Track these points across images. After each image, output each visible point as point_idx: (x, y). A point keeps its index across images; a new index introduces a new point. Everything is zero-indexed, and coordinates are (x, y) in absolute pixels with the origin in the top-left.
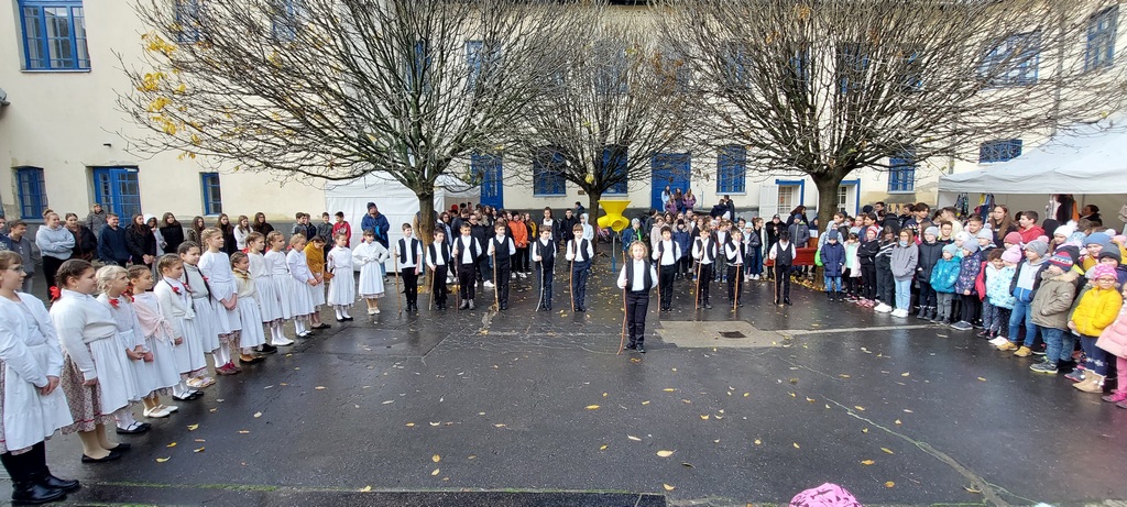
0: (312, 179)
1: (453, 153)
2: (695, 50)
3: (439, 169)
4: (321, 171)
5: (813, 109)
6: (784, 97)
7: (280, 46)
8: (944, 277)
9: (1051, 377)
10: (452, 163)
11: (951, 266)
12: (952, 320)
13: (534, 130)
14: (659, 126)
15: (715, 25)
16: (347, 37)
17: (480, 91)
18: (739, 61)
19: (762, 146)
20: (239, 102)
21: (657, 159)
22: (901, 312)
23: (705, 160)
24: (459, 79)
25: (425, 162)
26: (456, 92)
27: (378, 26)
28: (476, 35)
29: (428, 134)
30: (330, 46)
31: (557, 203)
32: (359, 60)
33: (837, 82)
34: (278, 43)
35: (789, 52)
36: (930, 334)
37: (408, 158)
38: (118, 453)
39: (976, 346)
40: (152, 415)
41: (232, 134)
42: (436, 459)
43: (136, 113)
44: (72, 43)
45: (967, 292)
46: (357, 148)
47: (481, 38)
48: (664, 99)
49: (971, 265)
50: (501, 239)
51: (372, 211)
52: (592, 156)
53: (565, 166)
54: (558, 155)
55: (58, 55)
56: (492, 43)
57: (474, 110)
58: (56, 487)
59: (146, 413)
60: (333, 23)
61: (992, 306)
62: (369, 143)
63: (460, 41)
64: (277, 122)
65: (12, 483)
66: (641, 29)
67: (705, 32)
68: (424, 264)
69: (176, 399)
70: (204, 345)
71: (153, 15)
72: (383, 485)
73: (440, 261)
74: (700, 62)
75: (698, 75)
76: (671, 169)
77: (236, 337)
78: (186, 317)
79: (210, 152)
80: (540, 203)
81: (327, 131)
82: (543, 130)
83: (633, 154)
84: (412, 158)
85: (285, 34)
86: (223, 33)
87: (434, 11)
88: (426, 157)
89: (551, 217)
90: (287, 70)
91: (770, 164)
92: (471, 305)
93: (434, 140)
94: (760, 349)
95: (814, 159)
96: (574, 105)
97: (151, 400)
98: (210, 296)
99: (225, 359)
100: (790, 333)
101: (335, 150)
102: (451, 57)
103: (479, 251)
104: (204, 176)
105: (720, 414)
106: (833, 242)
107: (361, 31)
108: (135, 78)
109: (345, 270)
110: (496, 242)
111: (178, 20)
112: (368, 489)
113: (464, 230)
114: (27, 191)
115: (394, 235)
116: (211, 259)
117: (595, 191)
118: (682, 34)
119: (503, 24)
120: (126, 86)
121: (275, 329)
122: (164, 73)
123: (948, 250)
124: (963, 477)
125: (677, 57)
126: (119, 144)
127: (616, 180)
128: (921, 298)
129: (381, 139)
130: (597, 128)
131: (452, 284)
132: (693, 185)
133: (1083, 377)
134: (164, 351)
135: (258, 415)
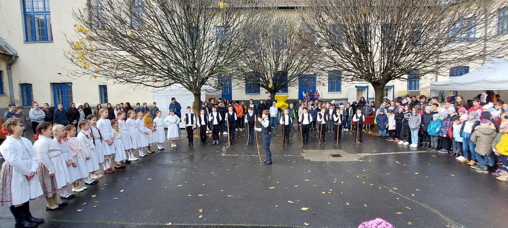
0: (147, 87)
1: (210, 75)
2: (317, 28)
3: (203, 82)
4: (151, 83)
5: (371, 53)
6: (358, 49)
7: (134, 29)
8: (433, 129)
9: (485, 174)
10: (209, 79)
11: (436, 124)
12: (438, 148)
13: (245, 65)
14: (301, 62)
15: (325, 17)
16: (163, 25)
17: (221, 47)
18: (337, 33)
19: (348, 70)
20: (116, 54)
21: (301, 77)
22: (414, 145)
23: (323, 77)
24: (212, 42)
25: (197, 79)
26: (210, 48)
27: (176, 20)
28: (220, 23)
29: (198, 67)
30: (156, 29)
31: (256, 97)
32: (168, 35)
33: (382, 41)
34: (133, 28)
35: (359, 28)
36: (427, 155)
37: (189, 78)
38: (62, 207)
39: (450, 160)
40: (76, 191)
41: (113, 68)
42: (201, 211)
43: (71, 59)
44: (45, 31)
45: (445, 136)
46: (167, 73)
47: (222, 25)
48: (303, 50)
49: (446, 123)
50: (231, 113)
51: (174, 101)
52: (271, 76)
53: (259, 80)
54: (256, 76)
55: (40, 35)
56: (226, 27)
57: (218, 56)
58: (34, 222)
59: (73, 190)
60: (157, 19)
61: (457, 142)
62: (173, 71)
63: (212, 26)
64: (133, 62)
65: (15, 220)
66: (292, 20)
67: (321, 20)
68: (196, 125)
69: (86, 184)
70: (99, 159)
71: (80, 17)
72: (177, 222)
73: (203, 123)
74: (319, 33)
75: (319, 39)
76: (307, 81)
77: (113, 156)
78: (91, 148)
79: (103, 76)
80: (248, 97)
81: (154, 66)
82: (249, 65)
83: (290, 75)
84: (191, 78)
85: (136, 24)
86: (110, 24)
87: (200, 13)
88: (197, 77)
89: (253, 103)
90: (137, 40)
91: (353, 78)
92: (217, 143)
93: (201, 69)
94: (349, 162)
95: (372, 76)
96: (263, 53)
97: (75, 184)
98: (101, 138)
99: (108, 167)
100: (363, 155)
101: (157, 74)
102: (208, 33)
103: (221, 119)
104: (100, 87)
105: (330, 191)
106: (382, 113)
107: (169, 22)
108: (72, 44)
109: (161, 127)
110: (229, 114)
111: (90, 19)
112: (170, 224)
113: (214, 109)
114: (25, 94)
115: (183, 112)
116: (103, 122)
117: (273, 91)
118: (311, 22)
119: (231, 18)
120: (68, 48)
121: (130, 153)
122: (84, 41)
123: (435, 117)
124: (444, 220)
125: (309, 31)
126: (64, 72)
127: (283, 86)
128: (424, 139)
129: (178, 70)
130: (274, 63)
131: (209, 133)
132: (317, 88)
133: (501, 174)
134: (81, 161)
135: (122, 191)
